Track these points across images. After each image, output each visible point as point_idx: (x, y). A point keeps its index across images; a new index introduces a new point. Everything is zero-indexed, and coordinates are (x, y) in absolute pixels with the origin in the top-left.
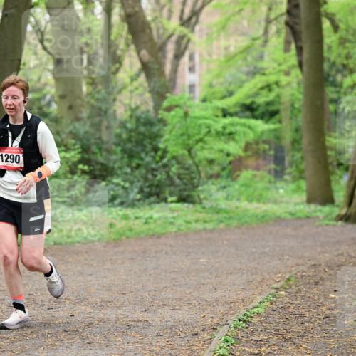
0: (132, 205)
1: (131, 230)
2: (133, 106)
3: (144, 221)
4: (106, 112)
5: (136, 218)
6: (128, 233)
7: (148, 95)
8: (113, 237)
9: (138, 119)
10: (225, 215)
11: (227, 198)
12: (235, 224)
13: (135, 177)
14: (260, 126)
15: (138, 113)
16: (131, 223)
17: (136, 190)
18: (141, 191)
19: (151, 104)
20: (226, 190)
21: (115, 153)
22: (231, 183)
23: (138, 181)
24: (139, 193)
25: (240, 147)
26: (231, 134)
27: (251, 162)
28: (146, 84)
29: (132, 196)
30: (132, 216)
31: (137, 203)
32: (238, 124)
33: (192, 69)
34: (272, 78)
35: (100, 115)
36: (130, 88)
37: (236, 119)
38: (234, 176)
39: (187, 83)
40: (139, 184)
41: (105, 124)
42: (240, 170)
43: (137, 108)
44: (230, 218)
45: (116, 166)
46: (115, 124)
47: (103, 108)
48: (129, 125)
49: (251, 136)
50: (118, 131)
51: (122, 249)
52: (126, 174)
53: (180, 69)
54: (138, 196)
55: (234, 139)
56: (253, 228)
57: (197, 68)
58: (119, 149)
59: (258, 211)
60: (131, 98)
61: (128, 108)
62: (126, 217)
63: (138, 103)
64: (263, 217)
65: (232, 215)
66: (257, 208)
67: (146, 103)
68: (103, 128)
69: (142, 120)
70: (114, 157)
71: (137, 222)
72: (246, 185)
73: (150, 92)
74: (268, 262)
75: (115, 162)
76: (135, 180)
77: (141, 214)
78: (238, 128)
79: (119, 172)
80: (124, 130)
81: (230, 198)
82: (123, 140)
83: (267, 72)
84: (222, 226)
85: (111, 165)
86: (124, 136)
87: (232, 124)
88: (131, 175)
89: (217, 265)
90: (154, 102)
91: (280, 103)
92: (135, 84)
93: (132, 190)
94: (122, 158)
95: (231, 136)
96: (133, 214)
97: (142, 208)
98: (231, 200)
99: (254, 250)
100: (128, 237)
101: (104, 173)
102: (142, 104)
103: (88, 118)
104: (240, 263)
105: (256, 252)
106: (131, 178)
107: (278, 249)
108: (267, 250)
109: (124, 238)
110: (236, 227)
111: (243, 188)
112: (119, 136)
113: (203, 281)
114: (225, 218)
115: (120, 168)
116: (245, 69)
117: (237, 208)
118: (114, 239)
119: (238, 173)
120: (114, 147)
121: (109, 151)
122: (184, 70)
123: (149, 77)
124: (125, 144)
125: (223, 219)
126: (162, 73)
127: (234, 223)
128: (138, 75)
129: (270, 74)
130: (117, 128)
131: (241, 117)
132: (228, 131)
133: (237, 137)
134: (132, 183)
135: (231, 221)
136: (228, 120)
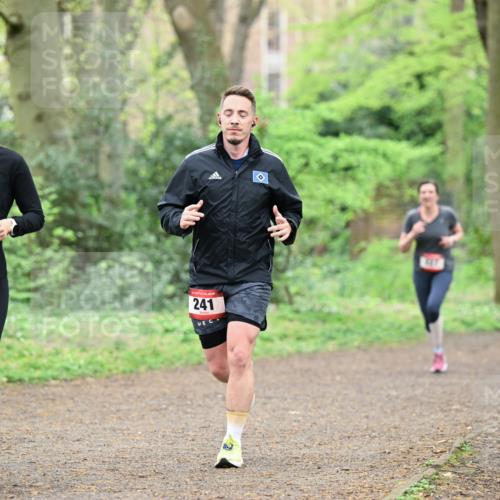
0: (159, 305)
1: (156, 354)
2: (161, 115)
3: (181, 336)
4: (107, 127)
5: (167, 331)
6: (151, 360)
7: (189, 95)
8: (121, 368)
9: (170, 140)
10: (337, 325)
11: (342, 293)
12: (356, 344)
13: (165, 252)
14: (405, 152)
15: (171, 127)
16: (156, 340)
17: (166, 277)
18: (176, 278)
19: (196, 111)
20: (339, 276)
21: (126, 206)
22: (350, 265)
23: (171, 260)
24: (171, 282)
25: (366, 193)
26: (347, 169)
27: (388, 222)
28: (185, 74)
29: (158, 289)
30: (159, 328)
31: (167, 302)
32: (361, 150)
33: (273, 44)
34: (428, 62)
35: (96, 132)
36: (153, 81)
37: (358, 141)
38: (356, 249)
39: (265, 72)
40: (171, 266)
41: (106, 148)
42: (367, 238)
43: (169, 118)
44: (347, 331)
45: (127, 231)
46: (124, 151)
47: (103, 118)
48: (152, 152)
49: (386, 171)
50: (131, 163)
51: (139, 390)
52: (147, 245)
53: (250, 44)
54: (171, 289)
55: (354, 179)
56: (391, 350)
57: (284, 41)
58: (132, 198)
59: (402, 318)
60: (156, 101)
61: (150, 118)
62: (147, 330)
63: (171, 109)
64: (411, 330)
65: (350, 325)
66: (399, 312)
67: (186, 109)
68: (103, 158)
69: (178, 143)
70: (124, 214)
71: (169, 337)
72: (379, 268)
73: (193, 88)
74: (421, 415)
75: (125, 224)
76: (165, 257)
77: (176, 324)
78: (363, 157)
79: (133, 242)
80: (143, 161)
81: (347, 292)
82: (141, 181)
83: (417, 49)
84: (331, 346)
85: (118, 228)
86: (144, 173)
87: (351, 151)
88: (157, 248)
89: (322, 421)
90: (202, 108)
91: (443, 110)
92: (165, 72)
93: (159, 277)
94: (139, 216)
95: (350, 173)
96: (161, 323)
97: (177, 312)
98: (350, 296)
99: (393, 393)
100: (150, 368)
101: (105, 245)
102: (177, 111)
103: (75, 138)
104: (367, 417)
105: (397, 397)
106: (158, 254)
107: (439, 390)
108: (419, 391)
109: (143, 369)
110: (359, 348)
111: (372, 274)
112: (134, 173)
113: (295, 453)
114: (338, 331)
115: (136, 235)
116: (376, 43)
117: (361, 311)
118: (124, 372)
119: (363, 244)
120: (123, 195)
121: (114, 203)
122: (258, 44)
123: (191, 58)
124: (144, 188)
125: (334, 334)
126: (216, 52)
127: (356, 340)
128: (170, 55)
129: (425, 52)
130: (130, 157)
131: (368, 137)
132: (342, 163)
133: (360, 175)
134: (157, 263)
135: (349, 337)
136: (342, 142)
